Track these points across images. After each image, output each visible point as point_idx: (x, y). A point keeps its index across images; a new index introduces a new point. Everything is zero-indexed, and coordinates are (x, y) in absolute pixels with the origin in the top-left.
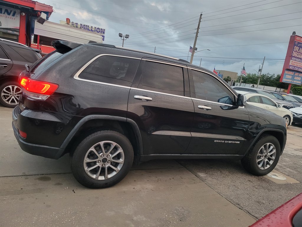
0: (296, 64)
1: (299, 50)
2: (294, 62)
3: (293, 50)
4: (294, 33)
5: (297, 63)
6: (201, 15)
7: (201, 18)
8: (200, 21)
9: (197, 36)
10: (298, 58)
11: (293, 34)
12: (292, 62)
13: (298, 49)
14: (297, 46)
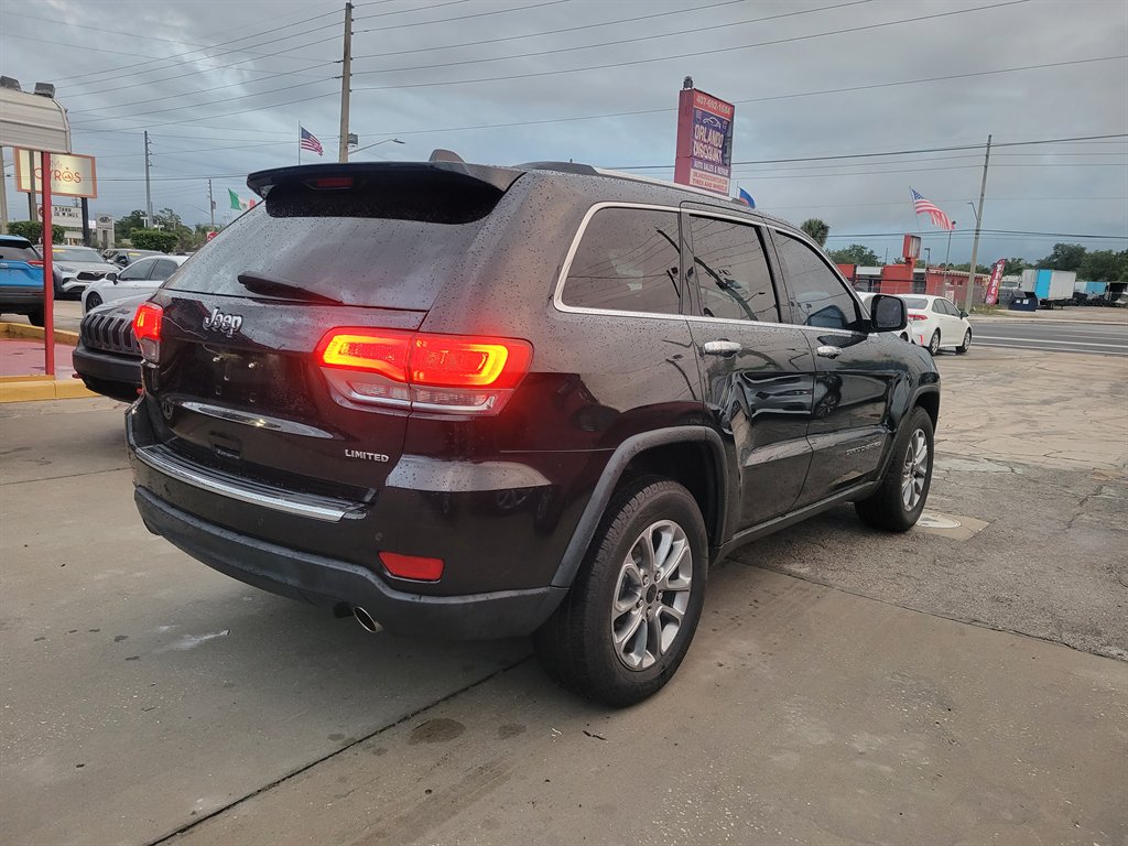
0: (705, 181)
1: (707, 138)
2: (701, 176)
3: (693, 137)
4: (688, 82)
5: (707, 178)
6: (349, 6)
7: (349, 20)
8: (348, 33)
9: (346, 90)
10: (707, 161)
11: (686, 85)
12: (696, 174)
13: (703, 134)
14: (701, 124)
